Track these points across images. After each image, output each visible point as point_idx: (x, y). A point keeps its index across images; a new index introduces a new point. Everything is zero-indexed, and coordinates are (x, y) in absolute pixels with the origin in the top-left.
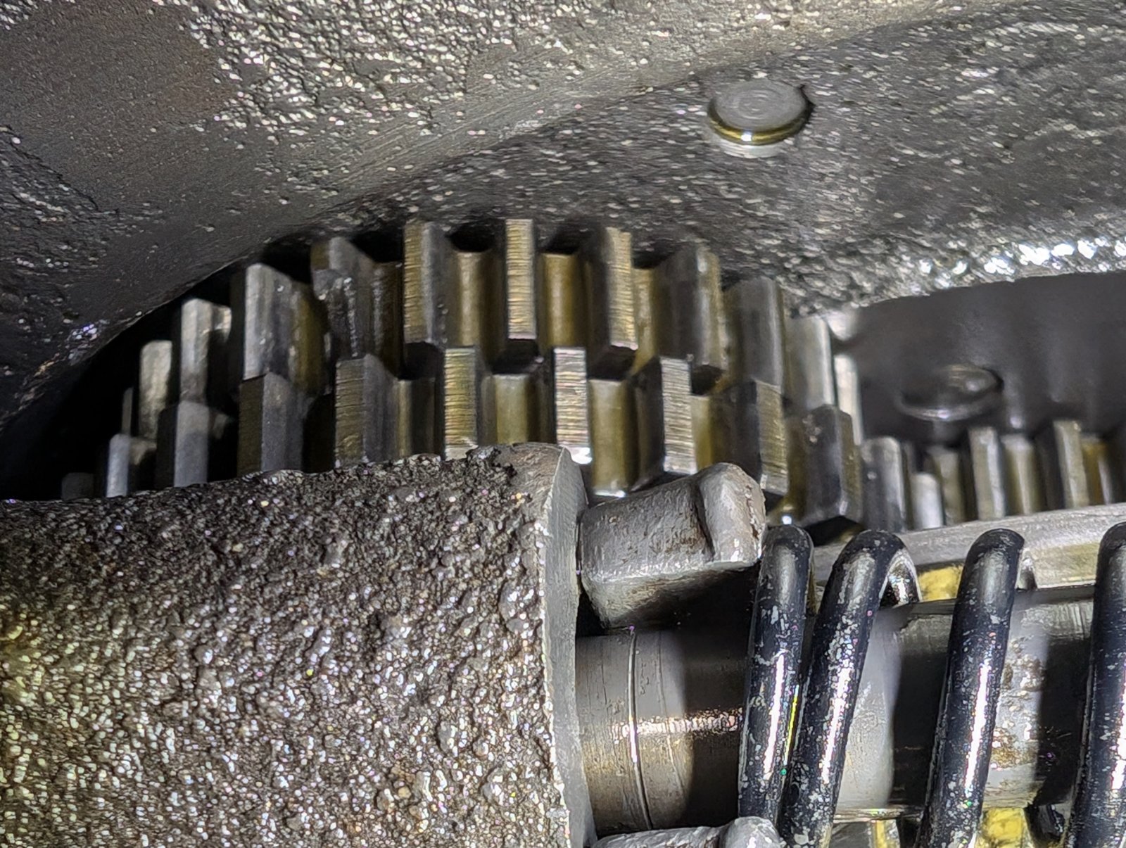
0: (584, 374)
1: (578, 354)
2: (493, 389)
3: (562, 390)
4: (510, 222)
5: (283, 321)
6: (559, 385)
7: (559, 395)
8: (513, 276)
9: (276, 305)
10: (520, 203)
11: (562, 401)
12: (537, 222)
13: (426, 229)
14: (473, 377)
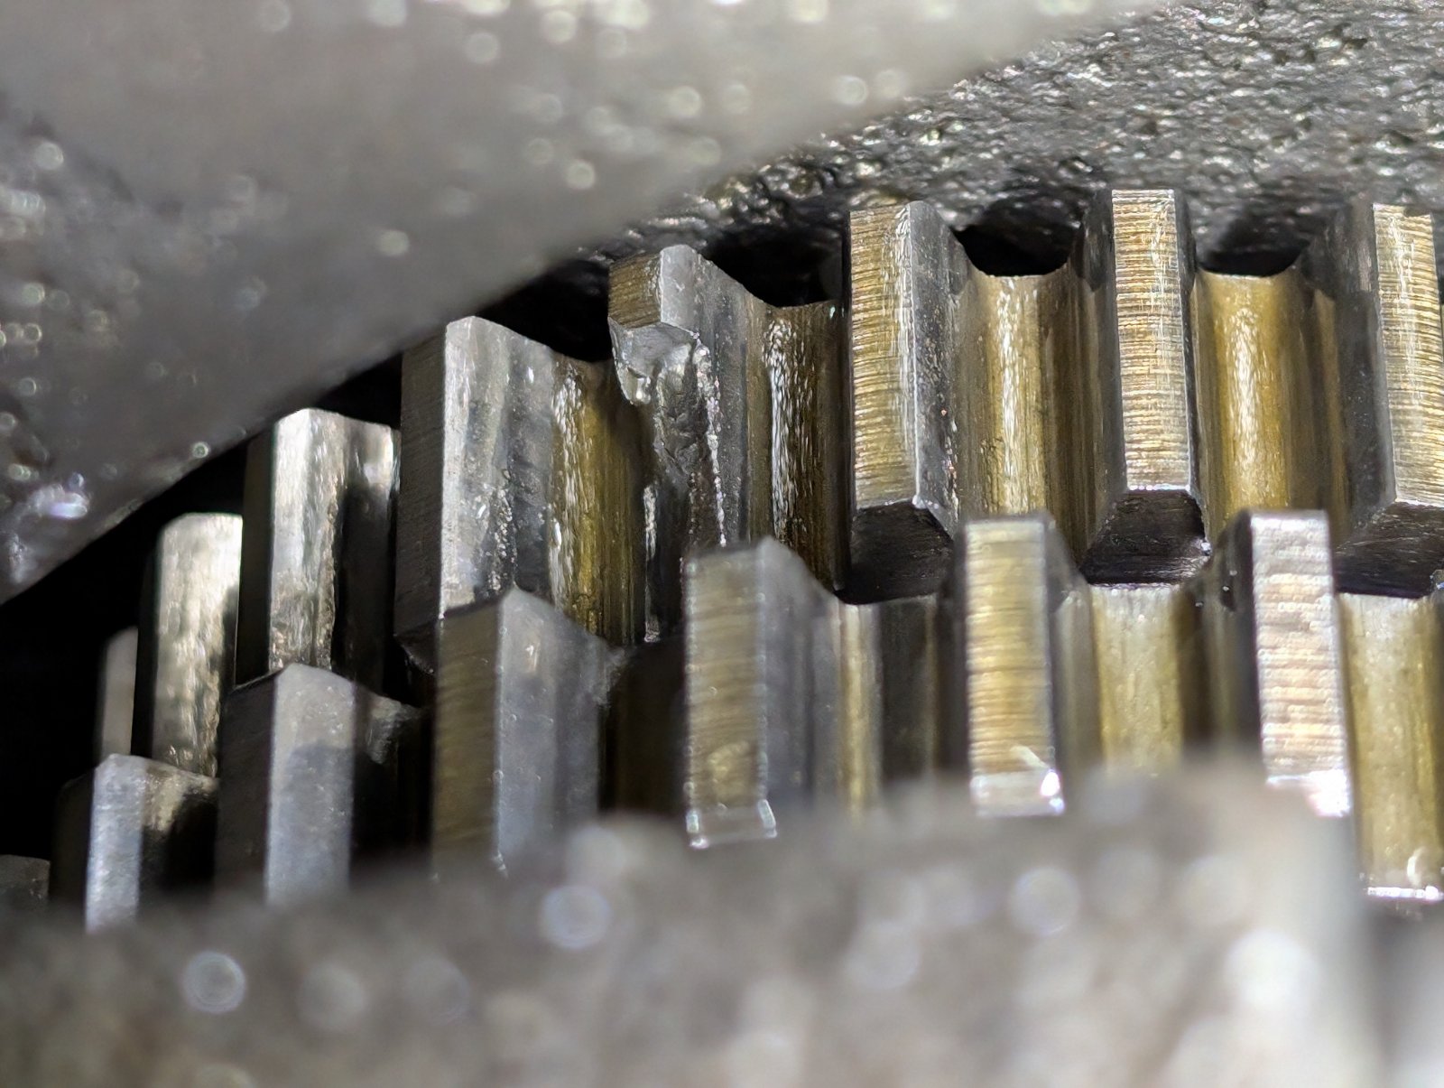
0: (1326, 581)
1: (1310, 532)
2: (1088, 623)
3: (1273, 624)
4: (1117, 195)
5: (533, 456)
6: (1265, 610)
7: (1264, 636)
8: (1131, 334)
9: (516, 417)
10: (1140, 147)
11: (1273, 651)
12: (1187, 193)
13: (905, 219)
14: (1039, 593)
